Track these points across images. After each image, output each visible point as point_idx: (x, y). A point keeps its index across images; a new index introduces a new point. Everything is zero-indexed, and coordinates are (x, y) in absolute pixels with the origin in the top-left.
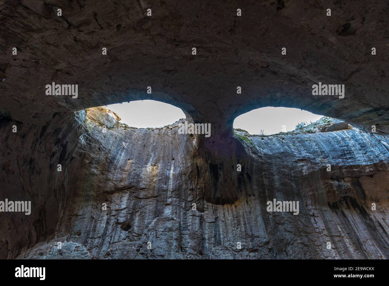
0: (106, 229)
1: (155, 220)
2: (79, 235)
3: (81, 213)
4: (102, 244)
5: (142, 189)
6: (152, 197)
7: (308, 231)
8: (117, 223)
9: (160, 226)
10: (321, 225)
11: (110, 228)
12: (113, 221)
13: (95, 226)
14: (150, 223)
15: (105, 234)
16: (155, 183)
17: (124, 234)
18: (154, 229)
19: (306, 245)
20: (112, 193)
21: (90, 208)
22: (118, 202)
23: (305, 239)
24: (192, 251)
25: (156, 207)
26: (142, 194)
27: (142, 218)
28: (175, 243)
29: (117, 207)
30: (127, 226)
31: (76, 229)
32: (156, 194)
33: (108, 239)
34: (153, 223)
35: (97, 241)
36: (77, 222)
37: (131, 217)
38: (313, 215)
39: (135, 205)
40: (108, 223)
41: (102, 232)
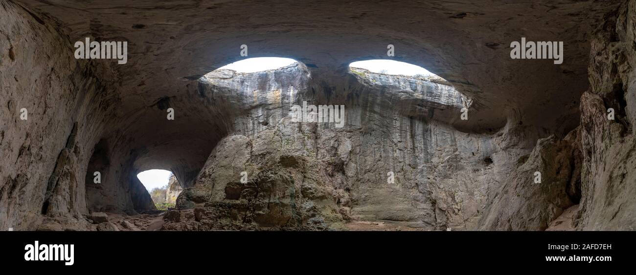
0: (254, 126)
1: (283, 119)
2: (240, 131)
3: (236, 122)
4: (254, 133)
5: (270, 104)
6: (278, 107)
7: (389, 126)
8: (259, 123)
9: (286, 121)
10: (398, 124)
11: (256, 126)
12: (256, 122)
13: (247, 126)
14: (279, 121)
15: (253, 129)
16: (278, 100)
17: (265, 127)
18: (283, 123)
19: (384, 132)
20: (250, 109)
21: (240, 119)
22: (256, 113)
23: (385, 130)
24: (309, 132)
25: (283, 112)
26: (271, 107)
27: (274, 118)
28: (297, 129)
29: (256, 116)
30: (266, 123)
31: (237, 129)
32: (281, 106)
33: (256, 131)
34: (281, 121)
35: (250, 132)
36: (236, 126)
37: (267, 119)
38: (396, 120)
39: (267, 113)
40: (253, 124)
41: (251, 128)
